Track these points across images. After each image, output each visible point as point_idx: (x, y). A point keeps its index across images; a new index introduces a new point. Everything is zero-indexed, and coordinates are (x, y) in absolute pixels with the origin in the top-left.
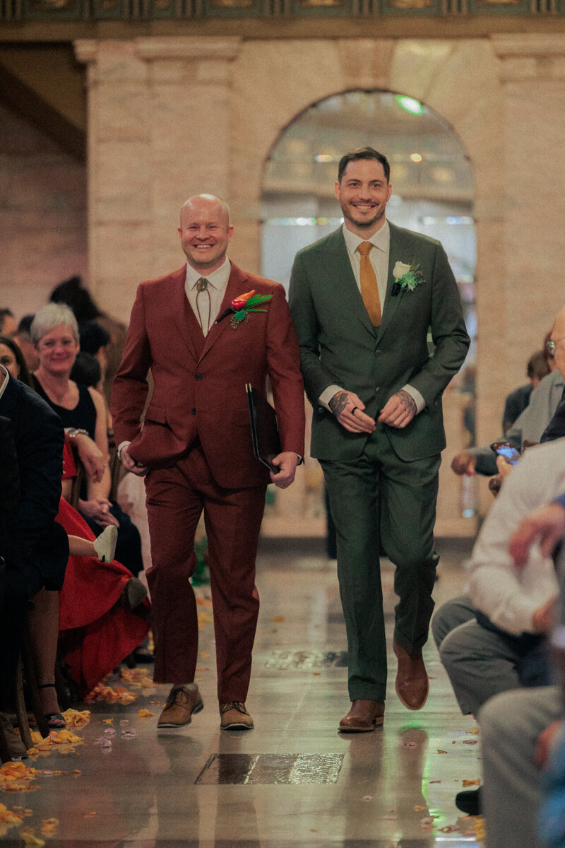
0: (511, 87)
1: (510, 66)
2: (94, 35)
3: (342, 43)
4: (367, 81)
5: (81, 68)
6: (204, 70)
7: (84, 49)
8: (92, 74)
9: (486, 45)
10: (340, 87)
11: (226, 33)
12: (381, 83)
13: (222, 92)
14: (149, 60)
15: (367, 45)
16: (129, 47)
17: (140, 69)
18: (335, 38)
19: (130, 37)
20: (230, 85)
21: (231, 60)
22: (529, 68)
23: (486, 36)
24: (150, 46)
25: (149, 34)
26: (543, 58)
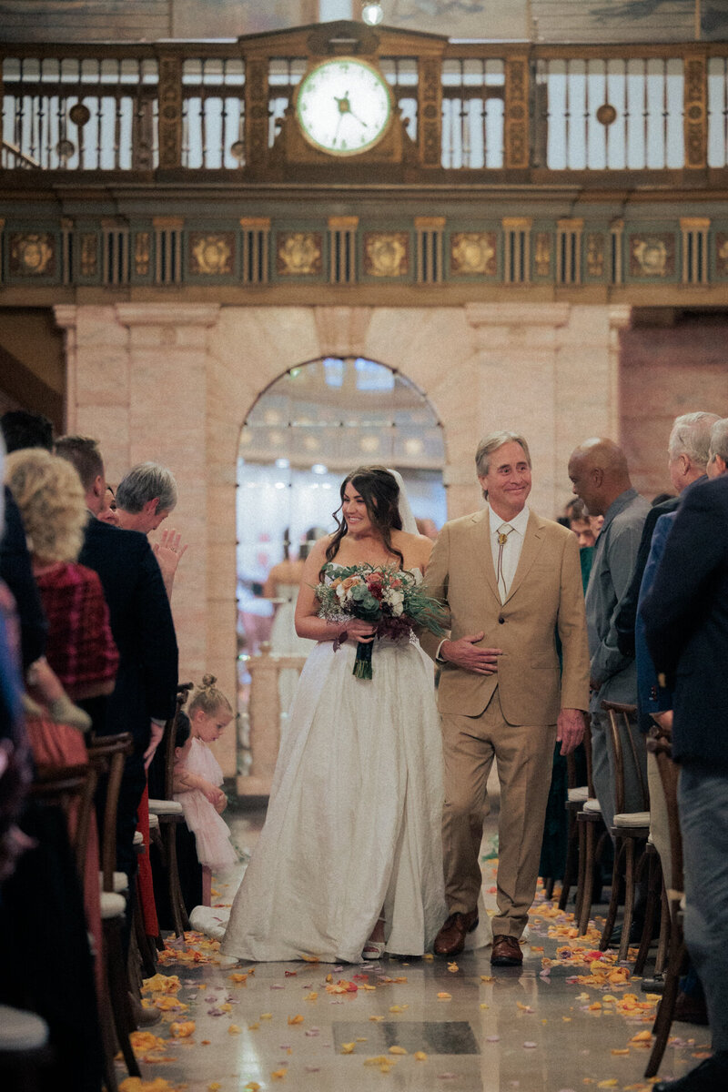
0: (484, 355)
1: (483, 334)
2: (73, 300)
3: (319, 310)
4: (342, 348)
5: (59, 333)
6: (182, 336)
7: (63, 314)
8: (70, 338)
9: (459, 314)
10: (316, 354)
11: (204, 299)
12: (357, 350)
13: (201, 358)
14: (127, 326)
15: (343, 312)
16: (108, 312)
17: (120, 334)
18: (313, 306)
19: (111, 304)
20: (208, 350)
21: (210, 326)
22: (500, 337)
23: (461, 305)
24: (129, 311)
25: (128, 300)
26: (516, 326)
